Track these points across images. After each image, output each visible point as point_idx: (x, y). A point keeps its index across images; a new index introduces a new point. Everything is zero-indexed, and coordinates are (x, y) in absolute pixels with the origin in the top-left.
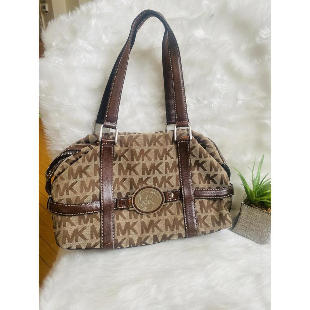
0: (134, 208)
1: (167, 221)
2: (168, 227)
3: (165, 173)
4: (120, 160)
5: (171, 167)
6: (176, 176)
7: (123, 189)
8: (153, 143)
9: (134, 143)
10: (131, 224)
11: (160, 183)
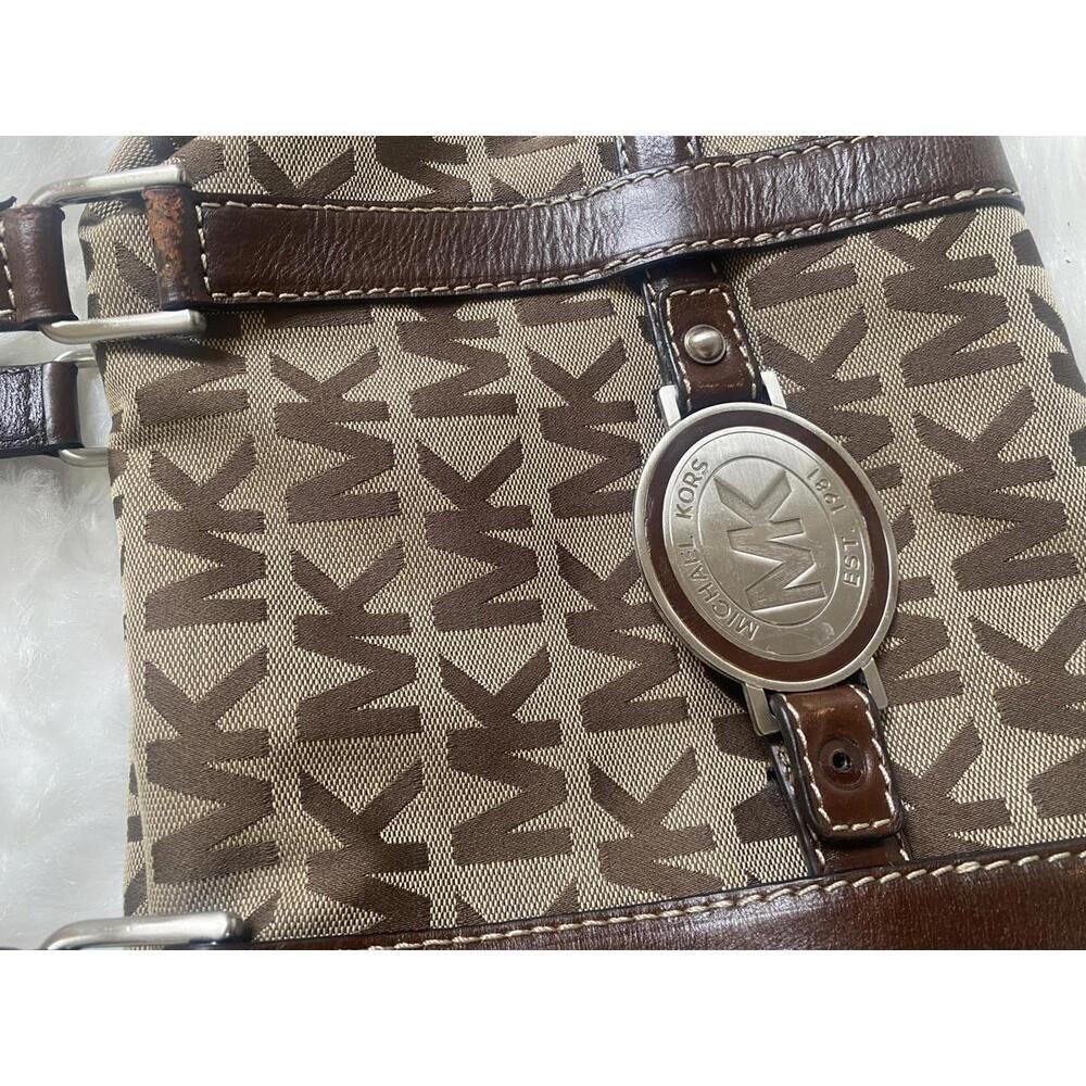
0: (863, 660)
1: (922, 368)
2: (975, 346)
3: (514, 413)
4: (413, 857)
5: (456, 369)
6: (526, 321)
7: (692, 793)
8: (233, 537)
9: (226, 724)
10: (1011, 677)
11: (598, 459)
